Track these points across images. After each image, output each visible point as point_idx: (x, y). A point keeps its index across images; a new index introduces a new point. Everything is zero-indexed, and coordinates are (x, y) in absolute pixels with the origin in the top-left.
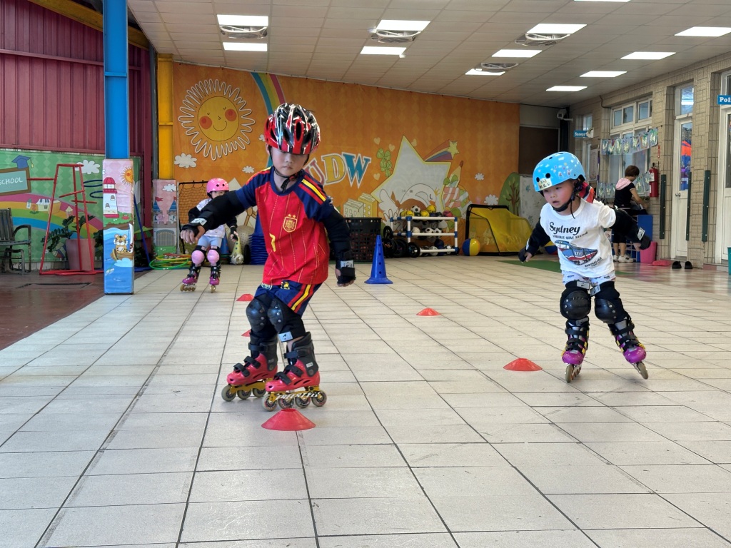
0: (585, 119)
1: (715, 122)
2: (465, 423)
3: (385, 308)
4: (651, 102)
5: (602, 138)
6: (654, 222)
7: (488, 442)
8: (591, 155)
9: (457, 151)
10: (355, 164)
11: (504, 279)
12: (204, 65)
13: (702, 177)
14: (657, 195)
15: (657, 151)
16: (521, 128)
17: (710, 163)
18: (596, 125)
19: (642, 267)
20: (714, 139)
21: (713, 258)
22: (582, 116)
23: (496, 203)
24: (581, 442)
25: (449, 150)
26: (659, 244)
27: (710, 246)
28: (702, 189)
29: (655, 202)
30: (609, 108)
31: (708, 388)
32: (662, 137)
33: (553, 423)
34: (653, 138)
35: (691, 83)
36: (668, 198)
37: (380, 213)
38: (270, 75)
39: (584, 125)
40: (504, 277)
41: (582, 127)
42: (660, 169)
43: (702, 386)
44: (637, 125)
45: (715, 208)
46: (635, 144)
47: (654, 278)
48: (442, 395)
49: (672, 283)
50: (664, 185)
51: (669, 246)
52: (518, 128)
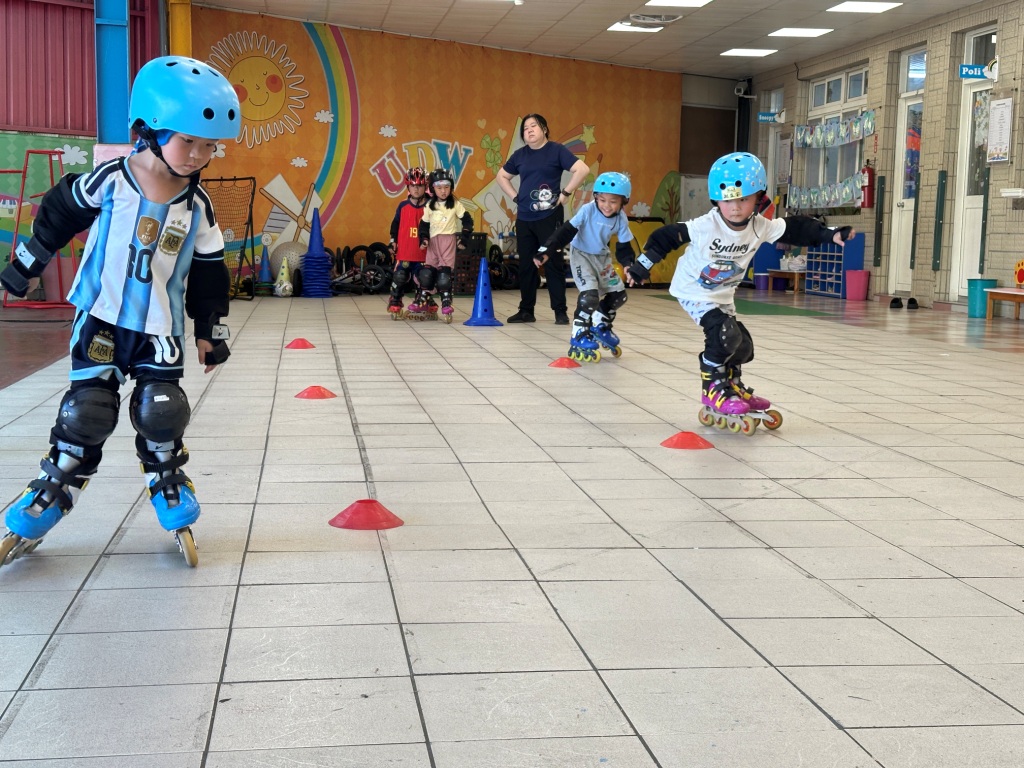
0: (773, 96)
1: (955, 102)
2: (610, 520)
3: (494, 360)
4: (866, 72)
5: (797, 123)
6: (866, 244)
7: (643, 547)
8: (781, 147)
9: (593, 140)
10: (450, 157)
11: (659, 321)
12: (236, 11)
13: (935, 179)
14: (871, 204)
15: (873, 143)
16: (683, 107)
17: (946, 160)
18: (787, 104)
19: (848, 306)
20: (953, 126)
21: (947, 293)
22: (769, 91)
23: (647, 215)
24: (771, 548)
25: (583, 138)
26: (872, 273)
27: (944, 277)
28: (935, 198)
29: (868, 215)
30: (807, 80)
31: (943, 474)
32: (881, 124)
33: (732, 521)
34: (868, 125)
35: (924, 47)
36: (886, 209)
37: (485, 226)
38: (330, 26)
39: (773, 105)
40: (659, 318)
41: (769, 108)
42: (877, 169)
43: (935, 470)
44: (846, 106)
45: (951, 224)
46: (843, 132)
47: (865, 320)
48: (578, 483)
49: (890, 328)
50: (882, 191)
51: (887, 277)
52: (676, 109)
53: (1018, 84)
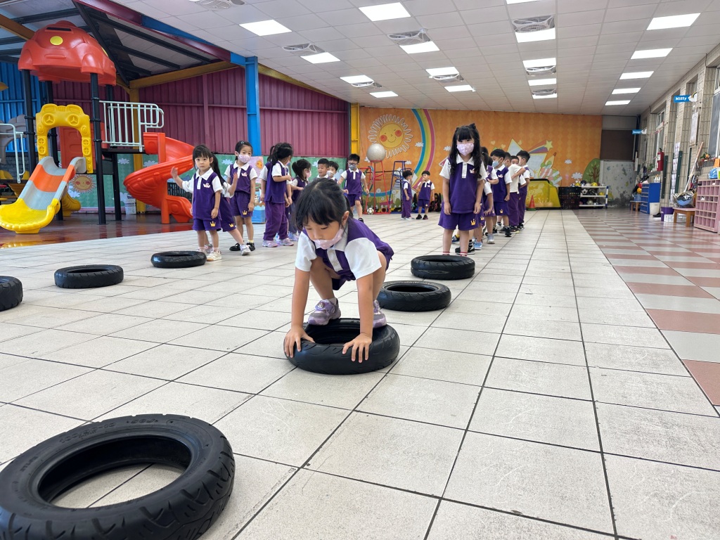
8: (644, 145)
9: (551, 147)
15: (665, 140)
16: (603, 131)
17: (682, 146)
18: (647, 125)
20: (687, 129)
25: (546, 146)
26: (661, 202)
32: (667, 131)
36: (668, 171)
38: (423, 109)
42: (665, 152)
50: (667, 163)
52: (599, 131)
53: (701, 105)
